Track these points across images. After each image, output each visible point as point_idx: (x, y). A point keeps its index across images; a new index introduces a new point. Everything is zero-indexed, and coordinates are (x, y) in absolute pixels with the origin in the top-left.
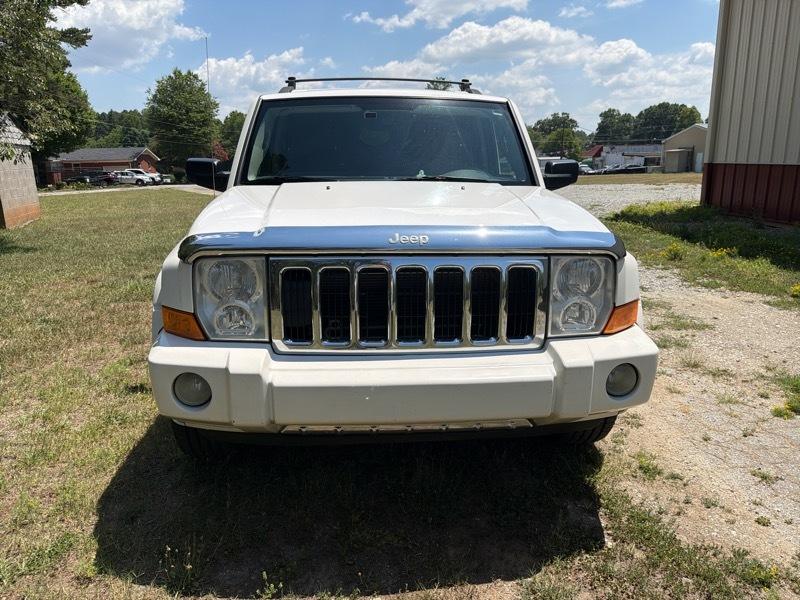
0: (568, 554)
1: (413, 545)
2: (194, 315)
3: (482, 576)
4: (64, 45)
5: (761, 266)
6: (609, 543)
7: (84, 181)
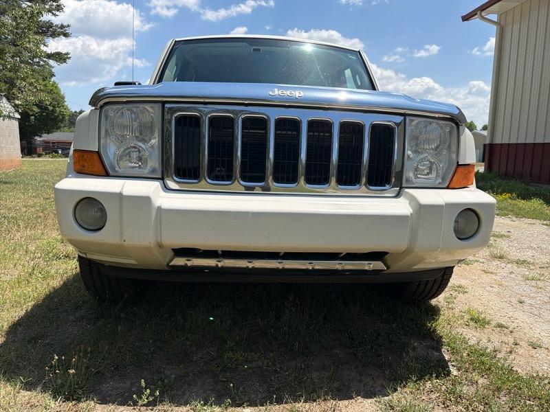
0: (420, 378)
1: (281, 368)
2: (98, 153)
3: (344, 393)
4: (51, 62)
5: (536, 203)
6: (454, 372)
7: (57, 152)
